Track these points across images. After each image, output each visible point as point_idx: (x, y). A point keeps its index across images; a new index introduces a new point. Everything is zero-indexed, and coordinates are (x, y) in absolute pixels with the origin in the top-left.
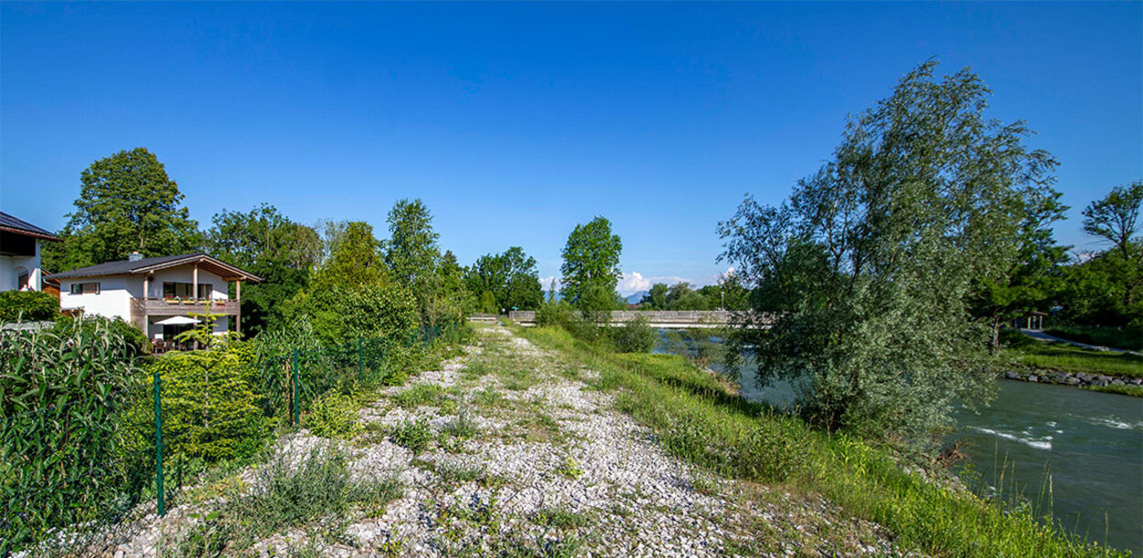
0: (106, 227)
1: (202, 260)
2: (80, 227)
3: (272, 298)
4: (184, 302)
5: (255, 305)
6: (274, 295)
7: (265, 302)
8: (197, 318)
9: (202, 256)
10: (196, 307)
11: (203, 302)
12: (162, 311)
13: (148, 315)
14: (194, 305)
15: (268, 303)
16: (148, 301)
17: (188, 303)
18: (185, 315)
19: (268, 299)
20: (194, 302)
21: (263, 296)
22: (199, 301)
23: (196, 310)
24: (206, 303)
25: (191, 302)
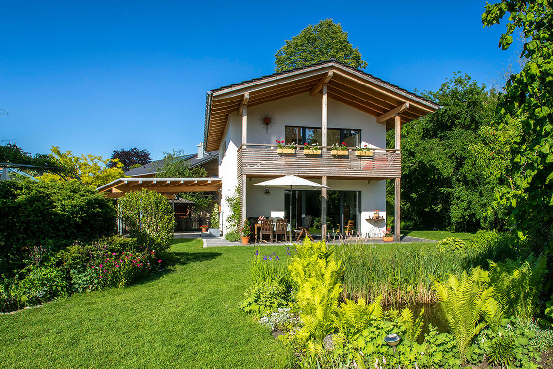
1: (331, 73)
3: (459, 154)
4: (306, 151)
5: (433, 169)
6: (463, 148)
7: (448, 161)
8: (326, 181)
9: (331, 64)
10: (325, 162)
11: (336, 151)
12: (271, 168)
13: (247, 173)
14: (320, 156)
15: (453, 162)
16: (248, 151)
17: (312, 153)
18: (307, 175)
19: (452, 156)
20: (319, 152)
21: (445, 151)
22: (329, 151)
23: (324, 166)
24: (340, 154)
25: (315, 152)
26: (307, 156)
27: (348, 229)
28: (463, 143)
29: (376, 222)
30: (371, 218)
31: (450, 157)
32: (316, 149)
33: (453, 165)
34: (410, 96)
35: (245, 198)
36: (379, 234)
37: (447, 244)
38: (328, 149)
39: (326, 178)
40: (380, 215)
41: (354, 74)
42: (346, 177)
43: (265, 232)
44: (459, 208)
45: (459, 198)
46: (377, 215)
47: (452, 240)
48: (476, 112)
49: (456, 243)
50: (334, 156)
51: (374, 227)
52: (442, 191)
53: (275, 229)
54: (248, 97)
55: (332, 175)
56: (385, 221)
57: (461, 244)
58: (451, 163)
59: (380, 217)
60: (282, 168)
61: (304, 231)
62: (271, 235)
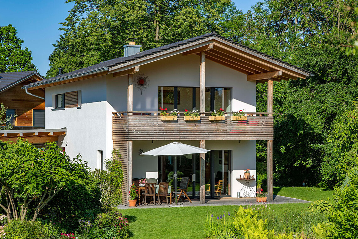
0: (112, 11)
1: (211, 46)
2: (85, 15)
3: (330, 110)
4: (186, 118)
5: (302, 124)
6: (334, 104)
7: (318, 117)
8: (204, 145)
9: (212, 38)
10: (204, 127)
11: (214, 117)
12: (155, 133)
13: (133, 140)
14: (199, 122)
15: (323, 117)
16: (134, 118)
17: (192, 119)
18: (187, 140)
19: (323, 112)
20: (199, 118)
21: (315, 106)
22: (207, 117)
23: (202, 131)
24: (218, 119)
25: (195, 118)
26: (188, 122)
27: (218, 188)
28: (334, 98)
29: (246, 181)
30: (242, 178)
31: (321, 113)
32: (196, 115)
33: (323, 121)
34: (284, 65)
35: (131, 162)
36: (250, 194)
37: (318, 206)
38: (206, 115)
39: (204, 142)
40: (251, 175)
41: (233, 46)
42: (223, 140)
43: (149, 195)
44: (330, 164)
45: (329, 155)
46: (248, 174)
47: (322, 203)
48: (348, 65)
49: (325, 205)
50: (212, 122)
51: (245, 186)
52: (312, 148)
53: (157, 191)
54: (138, 70)
55: (210, 139)
56: (256, 180)
57: (329, 206)
58: (322, 119)
59: (250, 176)
60: (164, 134)
61: (183, 192)
62: (154, 197)
